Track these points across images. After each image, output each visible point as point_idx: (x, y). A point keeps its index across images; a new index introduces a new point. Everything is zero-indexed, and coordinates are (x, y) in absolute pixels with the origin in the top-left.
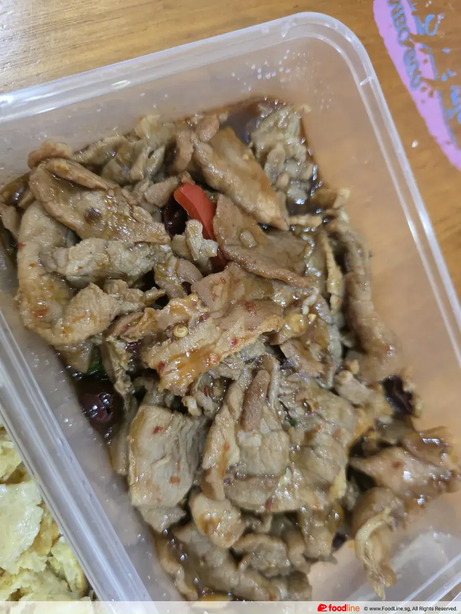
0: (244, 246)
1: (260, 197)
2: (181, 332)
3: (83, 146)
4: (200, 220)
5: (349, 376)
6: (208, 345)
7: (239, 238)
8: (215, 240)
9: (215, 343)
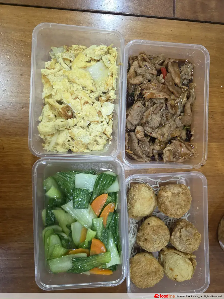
0: (169, 84)
1: (177, 77)
2: (151, 89)
3: (149, 55)
4: (163, 75)
5: (178, 118)
6: (155, 94)
7: (169, 82)
8: (164, 80)
9: (156, 94)
